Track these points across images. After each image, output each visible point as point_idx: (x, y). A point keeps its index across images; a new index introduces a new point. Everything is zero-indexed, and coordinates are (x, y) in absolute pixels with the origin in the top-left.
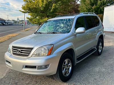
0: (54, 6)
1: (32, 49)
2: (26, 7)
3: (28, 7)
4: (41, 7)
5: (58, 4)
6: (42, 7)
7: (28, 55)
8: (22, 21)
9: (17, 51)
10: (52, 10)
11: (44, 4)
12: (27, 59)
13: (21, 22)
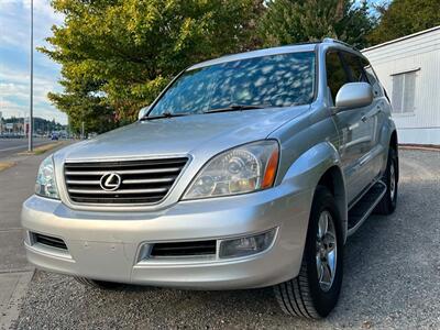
0: (189, 29)
1: (183, 164)
2: (69, 33)
3: (78, 33)
4: (133, 34)
5: (203, 24)
6: (139, 32)
7: (165, 193)
8: (13, 120)
9: (99, 182)
10: (178, 47)
11: (150, 17)
12: (163, 212)
13: (10, 126)
